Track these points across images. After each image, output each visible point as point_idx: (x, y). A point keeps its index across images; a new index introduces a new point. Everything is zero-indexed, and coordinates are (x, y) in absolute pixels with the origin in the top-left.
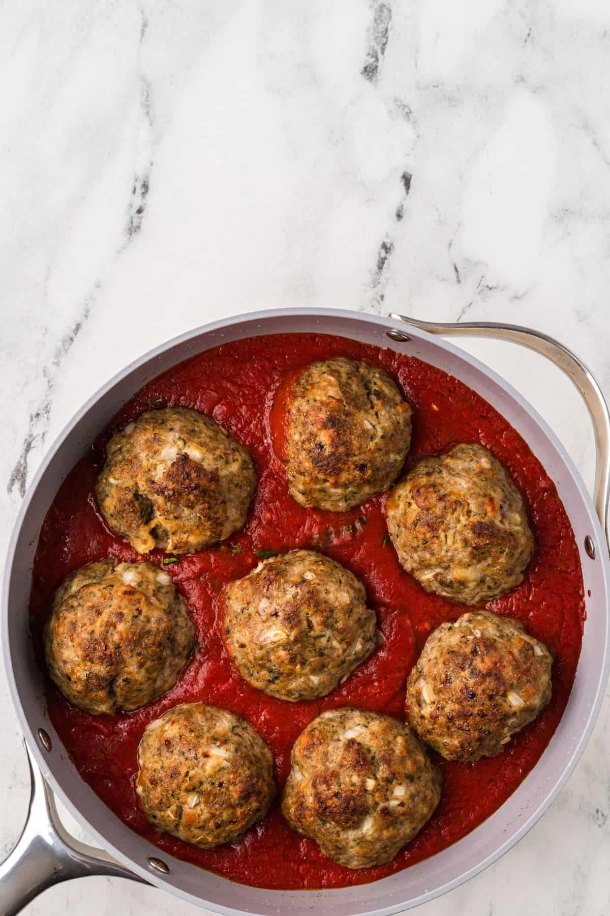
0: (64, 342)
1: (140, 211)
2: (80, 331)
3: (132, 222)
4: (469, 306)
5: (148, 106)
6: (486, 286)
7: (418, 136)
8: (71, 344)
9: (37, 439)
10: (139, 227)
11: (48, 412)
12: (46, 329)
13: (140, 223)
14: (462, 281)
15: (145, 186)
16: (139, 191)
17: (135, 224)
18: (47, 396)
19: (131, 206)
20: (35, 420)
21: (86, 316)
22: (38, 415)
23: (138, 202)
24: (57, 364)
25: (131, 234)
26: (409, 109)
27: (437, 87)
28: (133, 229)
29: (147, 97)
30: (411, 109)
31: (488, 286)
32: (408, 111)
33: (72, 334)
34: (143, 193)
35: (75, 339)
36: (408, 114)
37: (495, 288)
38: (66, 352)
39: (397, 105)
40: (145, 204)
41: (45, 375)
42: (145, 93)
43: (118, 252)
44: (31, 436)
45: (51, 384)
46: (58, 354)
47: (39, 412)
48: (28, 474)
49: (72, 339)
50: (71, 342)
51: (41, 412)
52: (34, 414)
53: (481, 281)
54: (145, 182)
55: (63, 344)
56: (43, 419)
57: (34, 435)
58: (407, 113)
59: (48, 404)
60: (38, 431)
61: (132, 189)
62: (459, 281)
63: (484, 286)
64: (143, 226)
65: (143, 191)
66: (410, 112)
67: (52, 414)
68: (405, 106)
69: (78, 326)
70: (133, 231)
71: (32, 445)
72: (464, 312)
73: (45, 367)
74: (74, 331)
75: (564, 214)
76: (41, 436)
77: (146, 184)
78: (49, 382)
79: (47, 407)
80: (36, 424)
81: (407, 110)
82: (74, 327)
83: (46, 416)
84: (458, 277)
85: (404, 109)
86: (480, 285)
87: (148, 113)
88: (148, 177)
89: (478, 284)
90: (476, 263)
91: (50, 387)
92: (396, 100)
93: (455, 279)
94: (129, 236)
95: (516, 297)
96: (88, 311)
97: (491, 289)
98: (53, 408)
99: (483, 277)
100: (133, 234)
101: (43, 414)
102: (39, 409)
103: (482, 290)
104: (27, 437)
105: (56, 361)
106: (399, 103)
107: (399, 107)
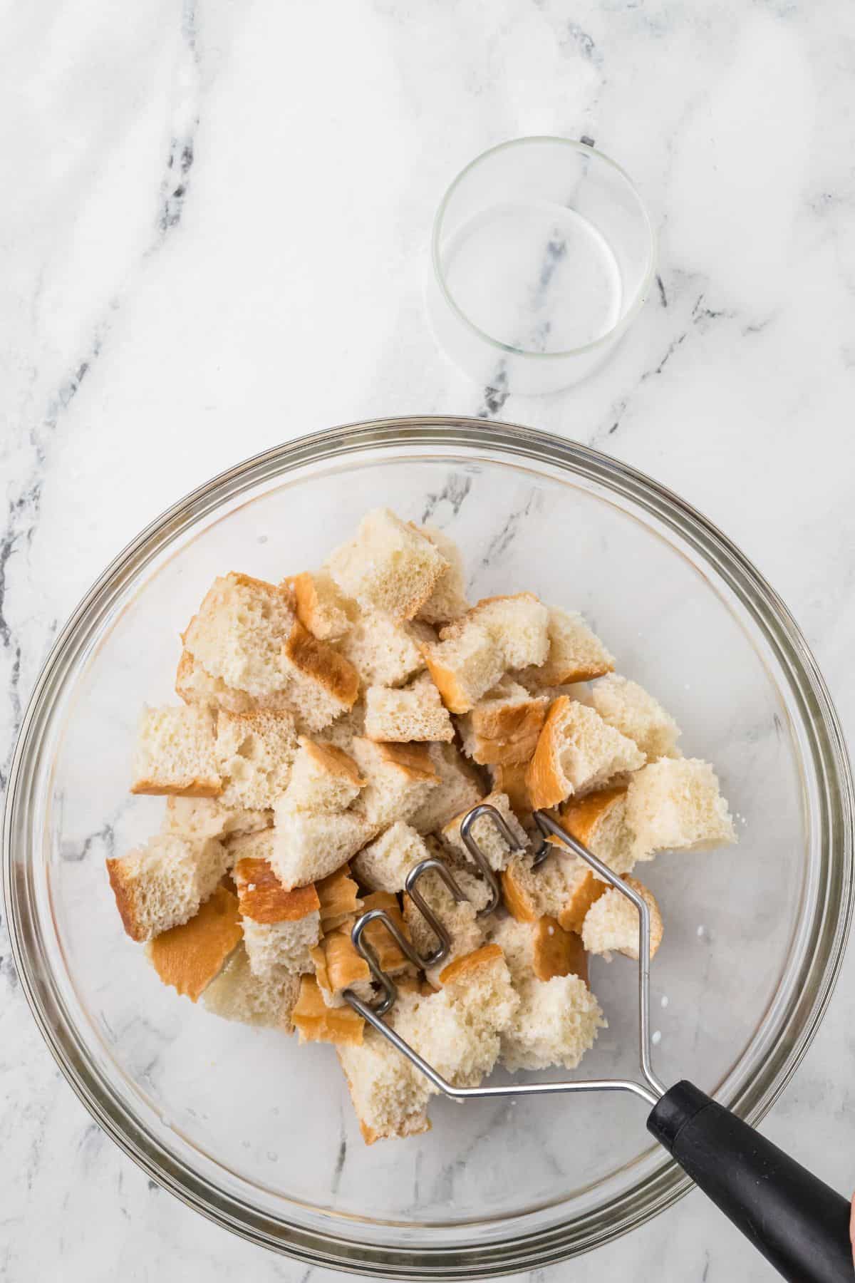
0: (62, 392)
1: (179, 193)
2: (87, 375)
3: (167, 210)
4: (680, 342)
5: (192, 33)
6: (705, 310)
7: (604, 82)
8: (73, 395)
9: (20, 538)
10: (177, 217)
11: (37, 498)
12: (36, 372)
13: (179, 211)
14: (670, 302)
15: (188, 155)
16: (179, 161)
17: (172, 212)
18: (35, 473)
19: (165, 184)
20: (17, 509)
21: (96, 353)
22: (21, 502)
23: (176, 179)
24: (51, 425)
25: (165, 228)
26: (591, 41)
27: (634, 6)
28: (169, 220)
29: (193, 19)
30: (594, 40)
31: (709, 312)
32: (591, 44)
33: (75, 380)
34: (184, 166)
35: (79, 388)
36: (589, 49)
37: (719, 314)
38: (65, 405)
39: (572, 33)
40: (187, 183)
41: (33, 443)
42: (188, 13)
43: (145, 255)
44: (10, 534)
45: (41, 456)
46: (53, 410)
47: (23, 498)
48: (5, 593)
49: (74, 388)
50: (72, 391)
51: (27, 498)
52: (16, 501)
53: (698, 303)
54: (187, 148)
55: (61, 395)
56: (29, 508)
57: (16, 533)
58: (587, 46)
59: (37, 486)
60: (21, 526)
61: (168, 159)
62: (665, 304)
63: (703, 311)
64: (184, 216)
65: (184, 162)
66: (593, 45)
67: (42, 501)
68: (585, 35)
69: (84, 368)
70: (168, 223)
71: (13, 549)
72: (672, 350)
73: (33, 430)
74: (77, 376)
75: (827, 201)
76: (26, 534)
77: (189, 151)
78: (39, 451)
79: (35, 490)
80: (19, 515)
81: (587, 41)
82: (78, 369)
83: (33, 504)
84: (663, 297)
85: (583, 41)
86: (696, 308)
87: (192, 44)
88: (192, 141)
89: (693, 309)
90: (690, 277)
91: (42, 459)
92: (571, 27)
93: (659, 299)
94: (161, 231)
95: (750, 329)
96: (98, 345)
97: (713, 315)
98: (44, 491)
99: (701, 297)
100: (169, 227)
101: (28, 501)
102: (24, 493)
103: (700, 317)
104: (6, 537)
105: (48, 420)
106: (575, 31)
107: (576, 36)
